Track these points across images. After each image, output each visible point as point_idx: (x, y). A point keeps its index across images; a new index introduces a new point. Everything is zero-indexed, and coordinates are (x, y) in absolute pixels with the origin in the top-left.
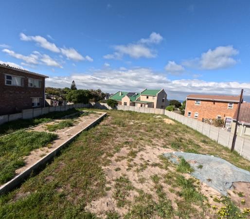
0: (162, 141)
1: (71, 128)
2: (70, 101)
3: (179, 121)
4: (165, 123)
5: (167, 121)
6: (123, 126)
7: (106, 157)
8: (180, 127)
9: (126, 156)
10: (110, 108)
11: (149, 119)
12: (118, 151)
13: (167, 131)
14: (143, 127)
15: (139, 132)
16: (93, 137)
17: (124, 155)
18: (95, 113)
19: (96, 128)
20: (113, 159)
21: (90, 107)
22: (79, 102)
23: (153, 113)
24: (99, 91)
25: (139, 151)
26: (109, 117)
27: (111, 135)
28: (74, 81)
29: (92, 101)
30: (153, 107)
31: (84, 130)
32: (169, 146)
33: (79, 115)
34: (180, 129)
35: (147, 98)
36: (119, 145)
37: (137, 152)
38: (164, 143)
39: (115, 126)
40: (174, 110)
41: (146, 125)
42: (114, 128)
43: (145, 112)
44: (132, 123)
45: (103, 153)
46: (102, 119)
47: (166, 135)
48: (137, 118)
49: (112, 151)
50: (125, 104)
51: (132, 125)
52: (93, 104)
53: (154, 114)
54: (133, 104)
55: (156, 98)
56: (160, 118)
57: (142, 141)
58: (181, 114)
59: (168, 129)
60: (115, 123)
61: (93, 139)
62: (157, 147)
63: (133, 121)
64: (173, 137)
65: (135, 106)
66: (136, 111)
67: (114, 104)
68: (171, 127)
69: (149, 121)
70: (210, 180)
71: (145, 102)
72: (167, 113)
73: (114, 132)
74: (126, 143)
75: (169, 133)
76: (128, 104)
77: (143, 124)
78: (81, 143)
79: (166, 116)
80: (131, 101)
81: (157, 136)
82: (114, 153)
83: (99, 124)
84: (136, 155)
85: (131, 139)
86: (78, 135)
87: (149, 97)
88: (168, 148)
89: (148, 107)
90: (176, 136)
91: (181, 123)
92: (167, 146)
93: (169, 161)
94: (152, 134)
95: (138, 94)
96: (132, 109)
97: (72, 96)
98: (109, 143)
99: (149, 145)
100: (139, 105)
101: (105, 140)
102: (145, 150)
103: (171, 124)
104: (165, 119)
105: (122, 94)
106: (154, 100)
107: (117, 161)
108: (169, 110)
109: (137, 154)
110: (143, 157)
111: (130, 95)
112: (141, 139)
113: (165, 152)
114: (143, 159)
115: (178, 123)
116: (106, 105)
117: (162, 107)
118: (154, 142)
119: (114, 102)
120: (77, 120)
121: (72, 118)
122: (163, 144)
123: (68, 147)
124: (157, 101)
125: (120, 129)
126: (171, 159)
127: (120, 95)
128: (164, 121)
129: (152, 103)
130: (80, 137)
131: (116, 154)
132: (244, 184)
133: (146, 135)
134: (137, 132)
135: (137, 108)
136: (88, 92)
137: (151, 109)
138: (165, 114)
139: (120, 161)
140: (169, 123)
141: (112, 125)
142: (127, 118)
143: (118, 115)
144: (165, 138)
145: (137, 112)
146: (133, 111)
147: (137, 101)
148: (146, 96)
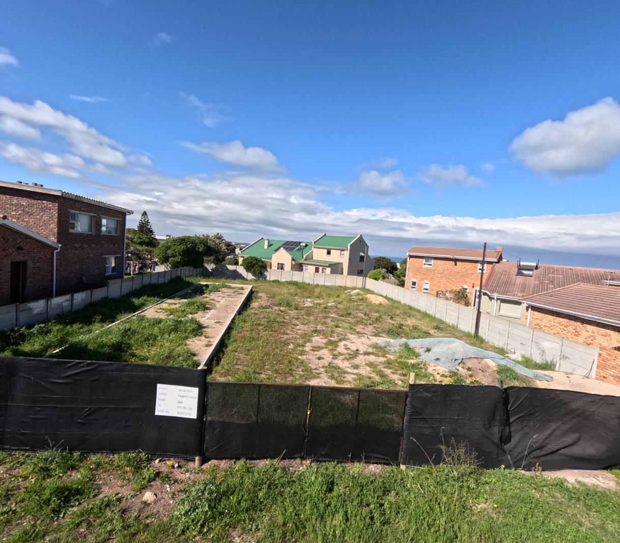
1: (210, 312)
2: (165, 260)
3: (395, 298)
4: (371, 303)
5: (375, 300)
6: (297, 309)
7: (295, 348)
8: (397, 308)
9: (324, 346)
10: (250, 276)
11: (338, 296)
12: (309, 341)
13: (377, 314)
14: (332, 309)
17: (320, 345)
18: (230, 287)
19: (250, 312)
20: (307, 349)
21: (207, 275)
22: (184, 264)
23: (343, 285)
24: (219, 237)
25: (340, 341)
26: (260, 294)
27: (284, 322)
29: (209, 262)
30: (342, 274)
32: (384, 335)
33: (201, 290)
34: (398, 312)
35: (329, 253)
36: (306, 334)
37: (337, 342)
38: (374, 331)
39: (283, 309)
40: (384, 278)
41: (336, 307)
42: (281, 311)
43: (327, 284)
44: (310, 304)
45: (288, 344)
47: (376, 320)
48: (316, 294)
49: (300, 341)
50: (281, 267)
51: (311, 307)
52: (210, 267)
53: (345, 288)
54: (299, 267)
55: (347, 254)
56: (358, 294)
57: (339, 329)
58: (399, 285)
59: (378, 311)
60: (280, 305)
61: (261, 327)
62: (366, 336)
63: (309, 300)
64: (389, 323)
65: (302, 270)
66: (307, 281)
67: (258, 267)
68: (382, 309)
69: (339, 300)
70: (438, 359)
71: (326, 262)
72: (370, 284)
73: (287, 317)
74: (315, 331)
75: (380, 317)
76: (288, 267)
77: (330, 304)
79: (369, 289)
80: (293, 260)
81: (362, 322)
82: (305, 342)
83: (249, 305)
84: (337, 345)
85: (320, 327)
87: (332, 251)
88: (382, 337)
89: (332, 272)
90: (394, 322)
91: (399, 303)
92: (381, 335)
94: (351, 320)
95: (306, 246)
96: (297, 277)
98: (289, 332)
99: (351, 333)
100: (311, 269)
101: (280, 328)
102: (349, 339)
103: (380, 304)
104: (368, 296)
105: (270, 245)
106: (342, 258)
107: (313, 351)
108: (375, 279)
110: (348, 347)
111: (290, 246)
112: (336, 327)
113: (378, 342)
114: (349, 349)
115: (394, 301)
116: (241, 270)
117: (360, 273)
118: (358, 329)
119: (260, 263)
120: (206, 299)
121: (191, 296)
124: (350, 259)
125: (293, 313)
126: (388, 348)
127: (266, 247)
128: (366, 299)
129: (338, 263)
131: (308, 344)
132: (475, 359)
133: (343, 321)
135: (308, 275)
137: (339, 276)
138: (367, 287)
139: (318, 351)
140: (377, 302)
141: (276, 308)
142: (296, 295)
143: (275, 289)
145: (309, 284)
146: (301, 281)
147: (306, 260)
148: (326, 250)
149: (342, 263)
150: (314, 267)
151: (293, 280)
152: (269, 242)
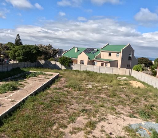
0: (128, 109)
1: (15, 92)
2: (14, 59)
3: (149, 83)
4: (133, 86)
5: (135, 84)
6: (79, 90)
7: (58, 129)
8: (151, 91)
9: (83, 127)
10: (63, 68)
11: (112, 81)
12: (73, 121)
13: (135, 96)
14: (104, 91)
15: (99, 97)
16: (42, 104)
17: (80, 126)
18: (45, 74)
19: (45, 92)
20: (67, 131)
21: (39, 66)
22: (25, 60)
23: (117, 74)
24: (50, 47)
25: (100, 121)
26: (62, 79)
27: (64, 101)
28: (18, 35)
29: (41, 59)
30: (117, 67)
31: (31, 95)
32: (137, 116)
33: (24, 76)
34: (151, 94)
35: (110, 55)
36: (74, 113)
37: (96, 123)
38: (131, 111)
39: (70, 90)
40: (143, 70)
41: (108, 89)
42: (68, 92)
43: (107, 73)
44: (90, 87)
45: (55, 123)
46: (53, 82)
47: (134, 101)
48: (97, 80)
49: (65, 121)
50: (82, 62)
51: (91, 89)
52: (42, 62)
53: (118, 76)
54: (92, 63)
55: (120, 55)
56: (125, 80)
57: (103, 109)
58: (153, 75)
59: (136, 94)
60: (69, 87)
61: (42, 106)
62: (122, 116)
63: (92, 83)
64: (143, 104)
65: (94, 64)
66: (95, 71)
67: (68, 62)
68: (139, 91)
69: (111, 84)
71: (108, 60)
72: (134, 73)
73: (69, 97)
74: (83, 111)
75: (137, 98)
76: (86, 63)
77: (104, 87)
78: (27, 111)
79: (133, 77)
80: (89, 58)
81: (122, 102)
82: (69, 123)
83: (49, 87)
84: (95, 127)
85: (89, 107)
86: (23, 101)
87: (112, 53)
88: (136, 117)
89: (111, 66)
90: (146, 103)
91: (152, 87)
92: (135, 115)
93: (137, 133)
94: (115, 100)
95: (98, 50)
96: (90, 68)
97: (16, 53)
98: (62, 111)
99: (111, 114)
100: (99, 64)
101: (57, 107)
102: (107, 119)
103: (139, 88)
104: (131, 82)
105: (78, 51)
106: (117, 57)
107: (71, 133)
108: (138, 71)
109: (97, 125)
110: (104, 129)
111: (88, 51)
112: (102, 107)
113: (132, 123)
114: (104, 131)
115: (148, 86)
116: (58, 64)
117: (129, 67)
118: (118, 109)
119: (68, 60)
120: (22, 83)
121: (16, 79)
122: (129, 112)
123: (11, 115)
124: (122, 58)
125: (75, 93)
126: (140, 132)
127: (76, 51)
128: (130, 83)
129: (115, 61)
130: (27, 103)
131: (71, 124)
133: (108, 101)
134: (97, 98)
135: (97, 68)
136: (36, 48)
137: (115, 68)
138: (132, 75)
139: (75, 133)
140: (137, 86)
141: (66, 89)
142: (85, 80)
143: (74, 76)
144: (132, 106)
145: (96, 73)
146: (92, 71)
147: (96, 58)
148: (108, 53)
149: (117, 61)
150: (101, 63)
151: (88, 70)
152: (77, 49)
